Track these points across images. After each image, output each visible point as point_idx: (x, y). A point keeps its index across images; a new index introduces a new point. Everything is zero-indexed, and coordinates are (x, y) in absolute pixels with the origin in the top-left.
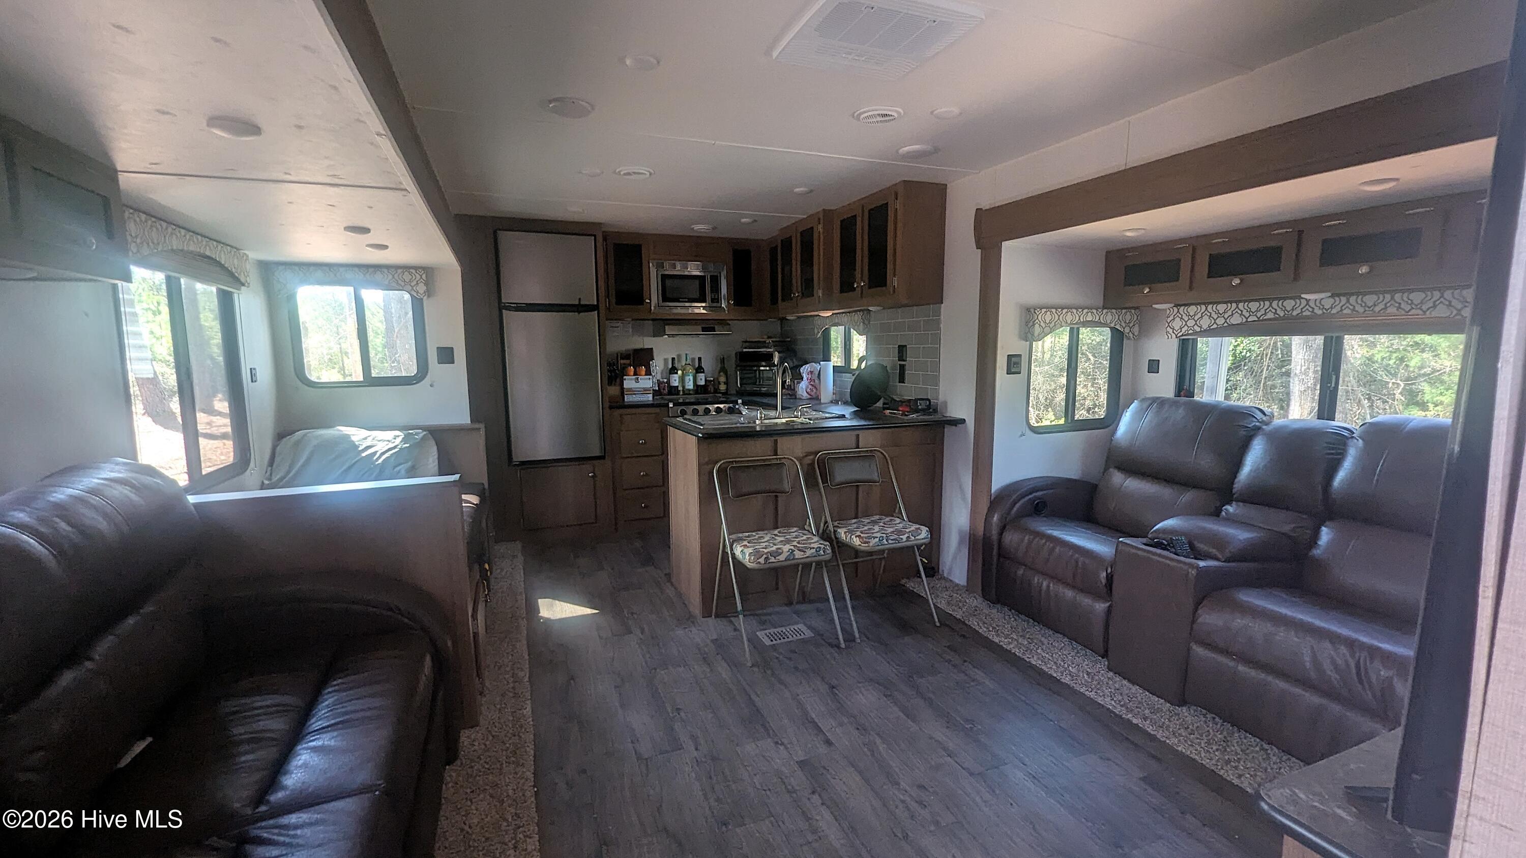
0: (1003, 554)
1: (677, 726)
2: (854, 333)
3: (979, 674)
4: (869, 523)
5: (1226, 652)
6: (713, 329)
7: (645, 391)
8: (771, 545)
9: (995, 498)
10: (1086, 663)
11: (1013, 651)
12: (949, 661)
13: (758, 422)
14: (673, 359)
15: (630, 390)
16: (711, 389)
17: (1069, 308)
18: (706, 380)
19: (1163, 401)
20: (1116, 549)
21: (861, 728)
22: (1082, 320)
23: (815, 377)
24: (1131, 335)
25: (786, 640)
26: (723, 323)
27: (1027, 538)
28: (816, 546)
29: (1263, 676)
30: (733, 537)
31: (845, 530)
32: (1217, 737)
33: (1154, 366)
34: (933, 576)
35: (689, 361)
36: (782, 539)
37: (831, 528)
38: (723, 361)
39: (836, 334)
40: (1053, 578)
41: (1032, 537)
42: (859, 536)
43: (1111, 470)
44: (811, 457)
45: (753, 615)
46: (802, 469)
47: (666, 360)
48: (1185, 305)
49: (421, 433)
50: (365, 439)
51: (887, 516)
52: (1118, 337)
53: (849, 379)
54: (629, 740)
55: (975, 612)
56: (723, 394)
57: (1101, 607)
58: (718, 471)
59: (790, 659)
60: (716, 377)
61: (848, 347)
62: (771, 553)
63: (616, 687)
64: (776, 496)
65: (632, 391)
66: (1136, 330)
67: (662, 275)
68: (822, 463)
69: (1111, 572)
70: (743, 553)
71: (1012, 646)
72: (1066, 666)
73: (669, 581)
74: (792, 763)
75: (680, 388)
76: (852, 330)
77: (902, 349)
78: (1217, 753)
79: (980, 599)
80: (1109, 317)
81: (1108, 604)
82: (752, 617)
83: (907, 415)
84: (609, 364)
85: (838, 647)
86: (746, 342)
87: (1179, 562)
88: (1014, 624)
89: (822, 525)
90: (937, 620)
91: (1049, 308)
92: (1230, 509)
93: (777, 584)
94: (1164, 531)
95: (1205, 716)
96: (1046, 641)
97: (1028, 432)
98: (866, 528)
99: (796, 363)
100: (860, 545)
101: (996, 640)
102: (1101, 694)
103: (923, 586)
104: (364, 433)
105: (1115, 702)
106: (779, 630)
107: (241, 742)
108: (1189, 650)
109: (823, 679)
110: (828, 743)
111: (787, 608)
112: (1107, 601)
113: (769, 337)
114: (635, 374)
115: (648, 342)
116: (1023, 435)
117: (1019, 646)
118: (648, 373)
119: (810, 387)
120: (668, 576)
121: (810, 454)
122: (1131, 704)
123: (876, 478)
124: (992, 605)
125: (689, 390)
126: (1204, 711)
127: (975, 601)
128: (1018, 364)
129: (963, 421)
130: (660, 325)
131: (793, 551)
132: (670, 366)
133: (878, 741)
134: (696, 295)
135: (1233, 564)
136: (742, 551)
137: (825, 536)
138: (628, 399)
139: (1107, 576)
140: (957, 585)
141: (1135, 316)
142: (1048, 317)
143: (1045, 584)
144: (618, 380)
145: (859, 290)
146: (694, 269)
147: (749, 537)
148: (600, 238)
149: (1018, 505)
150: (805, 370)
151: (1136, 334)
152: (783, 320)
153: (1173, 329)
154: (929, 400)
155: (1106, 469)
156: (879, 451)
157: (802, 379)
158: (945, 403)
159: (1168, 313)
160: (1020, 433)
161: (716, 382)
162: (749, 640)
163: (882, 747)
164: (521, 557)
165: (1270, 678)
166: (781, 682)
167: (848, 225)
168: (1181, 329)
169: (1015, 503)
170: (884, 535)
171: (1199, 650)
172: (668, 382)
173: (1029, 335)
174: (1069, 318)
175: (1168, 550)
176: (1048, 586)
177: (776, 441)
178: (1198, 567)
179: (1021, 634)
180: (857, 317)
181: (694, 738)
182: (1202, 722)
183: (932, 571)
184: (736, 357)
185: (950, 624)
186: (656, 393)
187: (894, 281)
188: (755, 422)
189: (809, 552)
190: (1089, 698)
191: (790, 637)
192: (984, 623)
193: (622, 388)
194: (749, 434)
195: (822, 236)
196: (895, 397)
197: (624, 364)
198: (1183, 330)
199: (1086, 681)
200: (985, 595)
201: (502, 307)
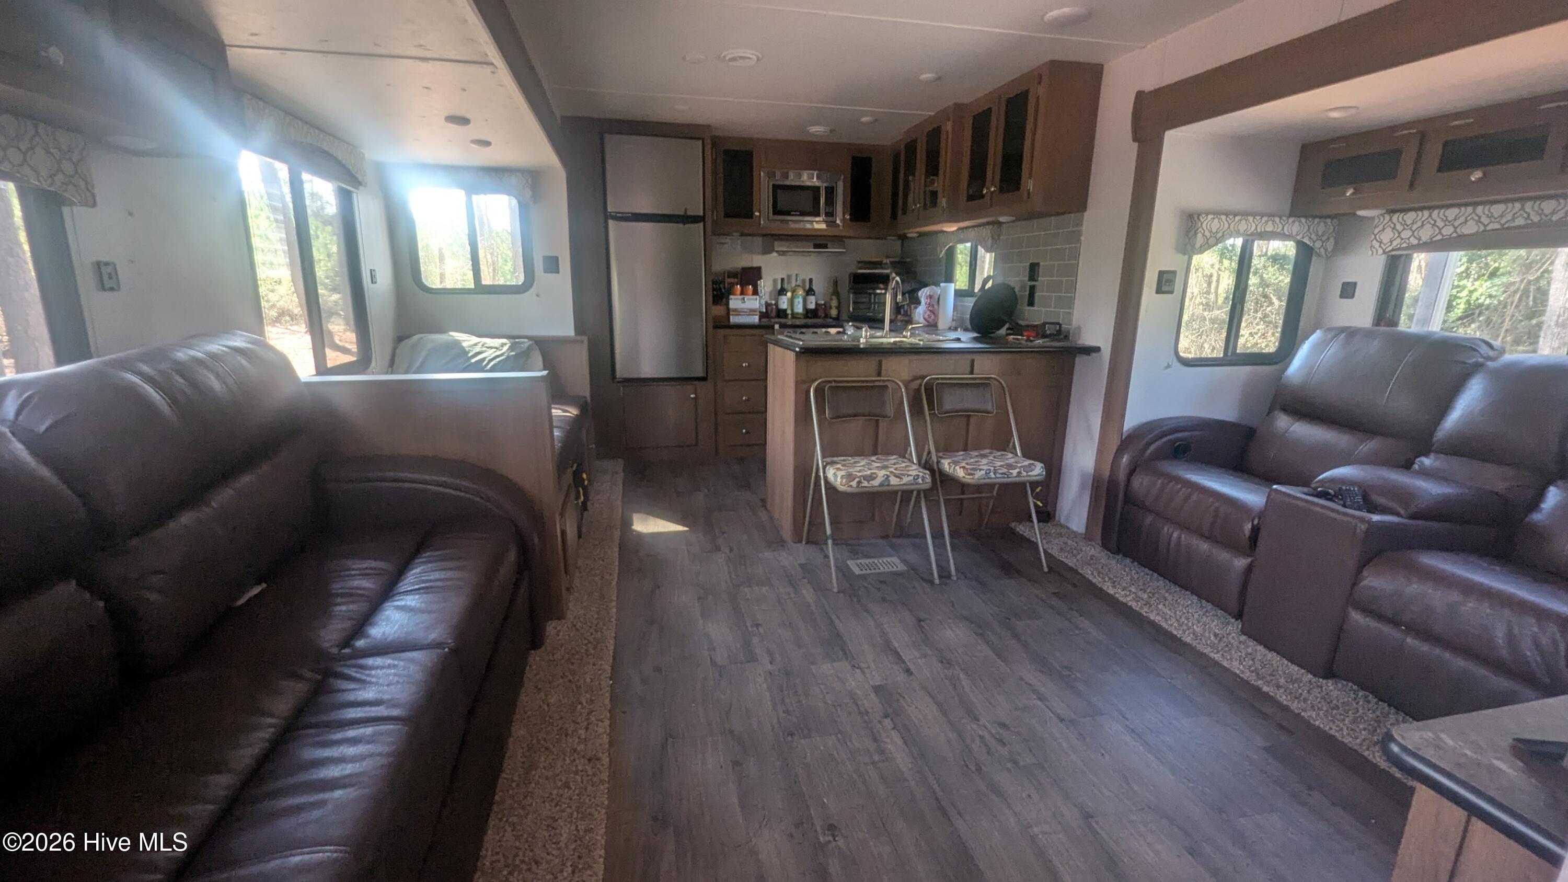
0: (1129, 499)
1: (755, 640)
2: (981, 251)
3: (1085, 623)
4: (977, 456)
5: (1394, 622)
6: (826, 247)
7: (752, 312)
8: (866, 469)
9: (1126, 438)
10: (1215, 623)
11: (1129, 604)
12: (1052, 607)
13: (862, 340)
14: (783, 280)
15: (735, 310)
16: (821, 313)
17: (1245, 214)
18: (817, 304)
19: (1353, 332)
20: (1268, 498)
21: (945, 661)
22: (1259, 230)
23: (934, 302)
24: (1322, 251)
25: (877, 571)
26: (839, 240)
27: (1160, 481)
28: (914, 473)
29: (1437, 651)
30: (828, 460)
31: (949, 461)
32: (1368, 716)
33: (1348, 290)
34: (1047, 522)
35: (799, 282)
36: (878, 465)
37: (934, 458)
38: (836, 283)
39: (963, 250)
40: (1185, 527)
41: (1166, 481)
42: (964, 467)
43: (1276, 412)
44: (918, 382)
45: (847, 545)
46: (907, 393)
47: (775, 281)
48: (1400, 211)
49: (526, 343)
50: (476, 345)
51: (999, 450)
52: (1305, 253)
53: (970, 303)
54: (706, 647)
55: (1091, 561)
56: (834, 319)
57: (1241, 563)
58: (816, 391)
59: (879, 589)
60: (828, 300)
61: (973, 267)
62: (865, 477)
63: (699, 598)
64: (877, 421)
65: (738, 312)
66: (1330, 245)
67: (774, 185)
68: (929, 389)
69: (1258, 524)
70: (836, 475)
71: (1128, 599)
72: (1190, 624)
73: (765, 506)
74: (867, 687)
75: (789, 312)
76: (979, 247)
77: (1033, 269)
78: (1363, 732)
79: (1099, 549)
80: (1296, 227)
81: (1249, 560)
82: (844, 547)
83: (1032, 341)
84: (714, 282)
85: (931, 582)
86: (859, 262)
87: (1346, 514)
88: (1136, 577)
89: (925, 454)
90: (1045, 565)
91: (1217, 213)
92: (1427, 461)
93: (873, 515)
94: (1332, 480)
95: (1355, 692)
96: (1170, 598)
97: (1176, 364)
98: (972, 460)
99: (914, 286)
100: (964, 477)
101: (1111, 591)
102: (1229, 657)
103: (1034, 531)
104: (475, 339)
105: (1244, 666)
106: (871, 560)
107: (338, 595)
108: (1345, 617)
109: (911, 611)
110: (908, 671)
111: (881, 541)
112: (1249, 556)
113: (887, 257)
114: (742, 293)
115: (756, 260)
116: (1168, 366)
117: (1137, 599)
118: (756, 292)
119: (928, 313)
120: (764, 501)
121: (916, 378)
122: (1263, 670)
123: (989, 408)
124: (1111, 555)
125: (798, 314)
126: (1355, 687)
127: (1094, 551)
128: (1171, 282)
129: (1097, 350)
130: (770, 240)
131: (888, 476)
132: (779, 287)
133: (962, 676)
134: (809, 208)
135: (1420, 522)
136: (834, 474)
137: (926, 465)
138: (733, 320)
139: (1253, 526)
140: (1074, 532)
141: (1332, 228)
142: (1215, 225)
143: (1175, 535)
144: (724, 300)
145: (988, 198)
146: (810, 179)
147: (844, 460)
148: (708, 142)
149: (1153, 447)
150: (923, 294)
151: (1329, 250)
152: (903, 238)
153: (1381, 243)
154: (1060, 325)
155: (1271, 410)
156: (995, 379)
157: (919, 303)
158: (1079, 329)
159: (1377, 221)
160: (1166, 365)
161: (827, 307)
162: (837, 567)
163: (965, 682)
164: (622, 475)
165: (1447, 655)
166: (867, 611)
167: (981, 122)
168: (1391, 242)
169: (1149, 444)
170: (992, 468)
171: (1356, 617)
172: (776, 305)
173: (1189, 247)
174: (1243, 226)
175: (1334, 502)
176: (1179, 538)
177: (880, 362)
178: (1369, 522)
179: (1142, 587)
180: (986, 232)
181: (770, 653)
182: (1350, 699)
183: (1047, 516)
184: (850, 278)
185: (1058, 569)
186: (763, 315)
187: (1029, 184)
188: (859, 341)
189: (906, 480)
190: (1213, 660)
191: (882, 568)
192: (1099, 573)
193: (728, 309)
194: (853, 352)
195: (950, 136)
196: (1021, 322)
197: (731, 283)
198: (1395, 243)
199: (1212, 642)
200: (1105, 545)
201: (607, 216)
